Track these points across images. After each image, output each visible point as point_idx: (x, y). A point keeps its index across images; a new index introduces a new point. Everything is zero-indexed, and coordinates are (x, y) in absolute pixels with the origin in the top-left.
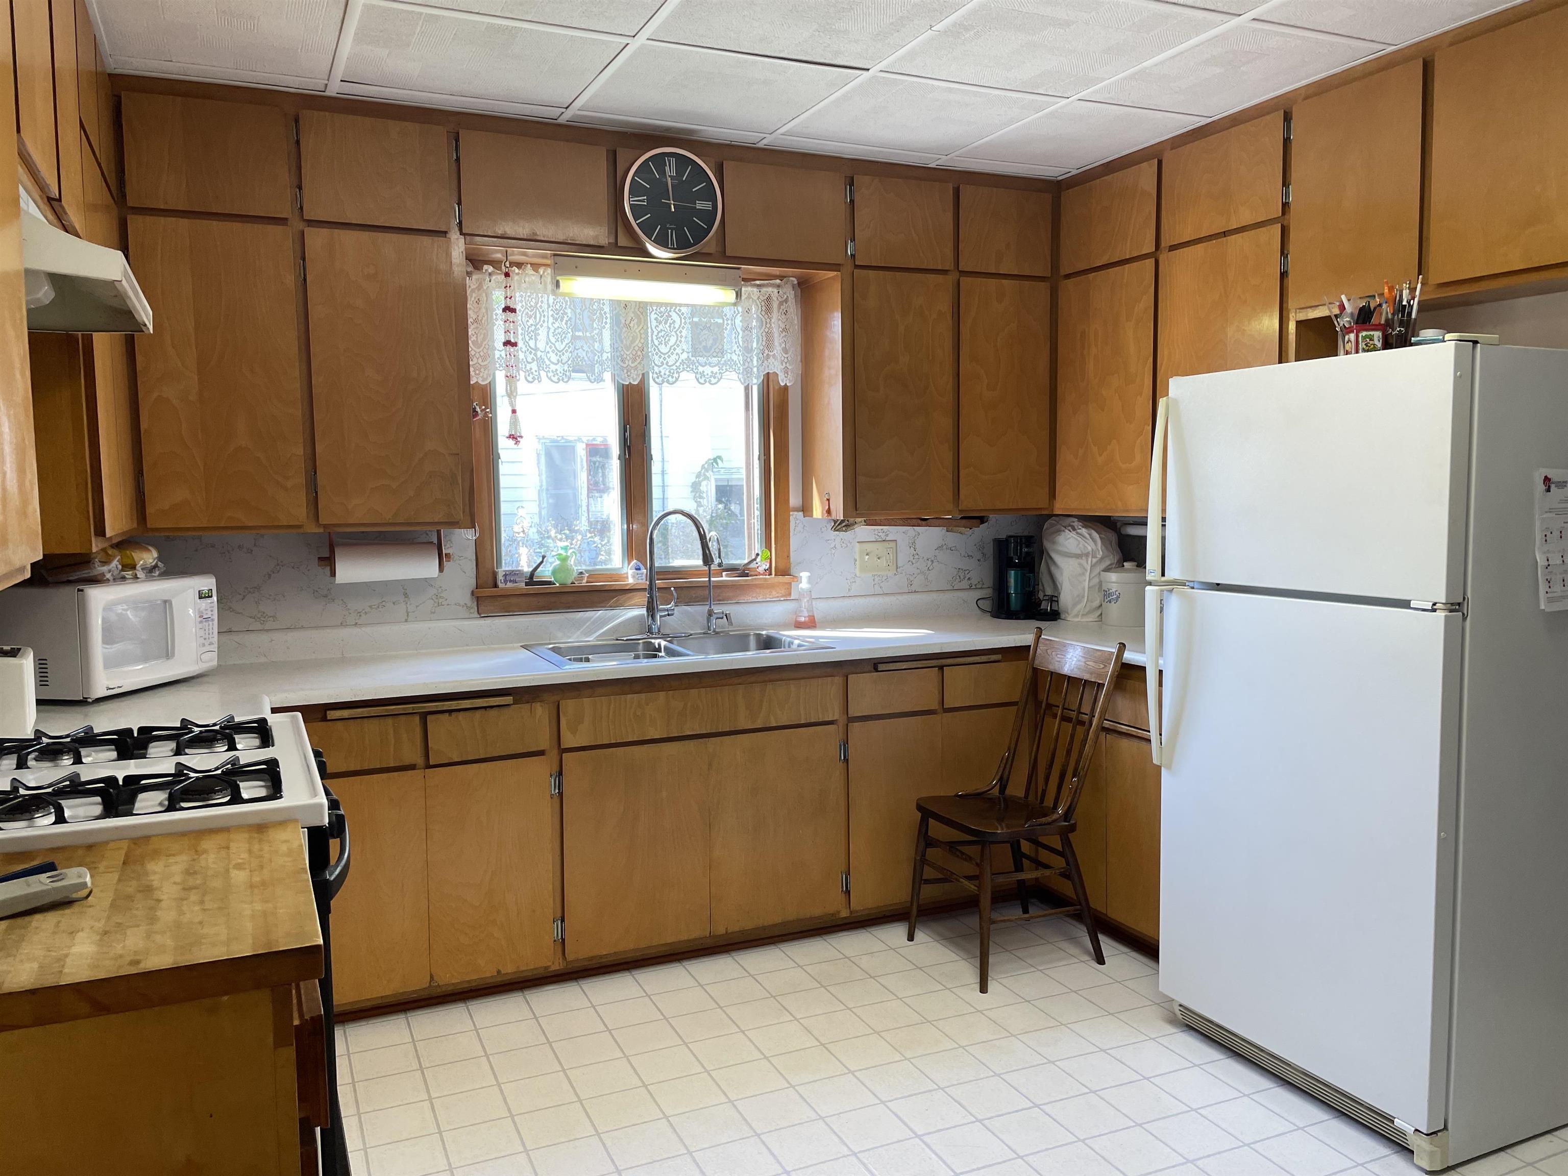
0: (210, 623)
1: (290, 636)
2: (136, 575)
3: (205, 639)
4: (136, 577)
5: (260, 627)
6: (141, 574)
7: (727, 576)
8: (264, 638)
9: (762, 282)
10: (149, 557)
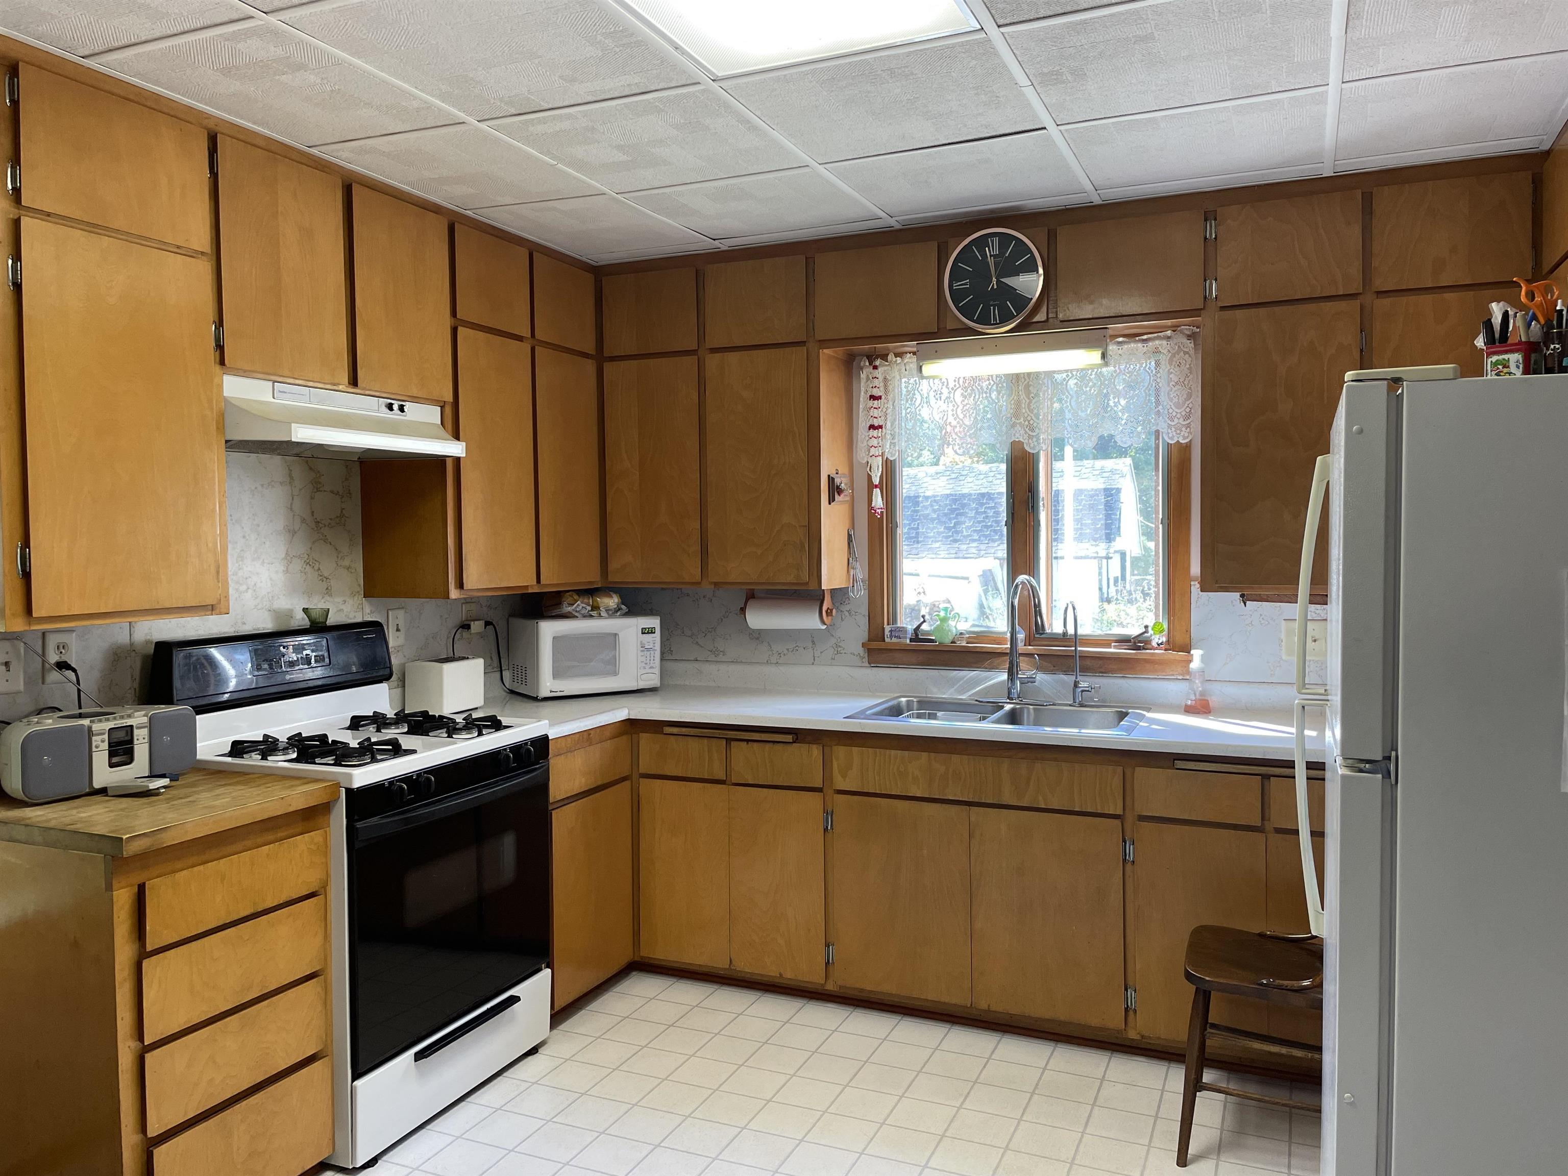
0: (652, 652)
1: (732, 668)
2: (600, 614)
3: (646, 664)
4: (600, 616)
5: (714, 659)
6: (603, 614)
7: (1115, 647)
8: (713, 668)
9: (1150, 336)
10: (612, 601)
